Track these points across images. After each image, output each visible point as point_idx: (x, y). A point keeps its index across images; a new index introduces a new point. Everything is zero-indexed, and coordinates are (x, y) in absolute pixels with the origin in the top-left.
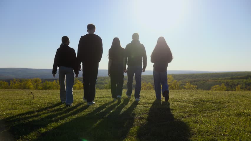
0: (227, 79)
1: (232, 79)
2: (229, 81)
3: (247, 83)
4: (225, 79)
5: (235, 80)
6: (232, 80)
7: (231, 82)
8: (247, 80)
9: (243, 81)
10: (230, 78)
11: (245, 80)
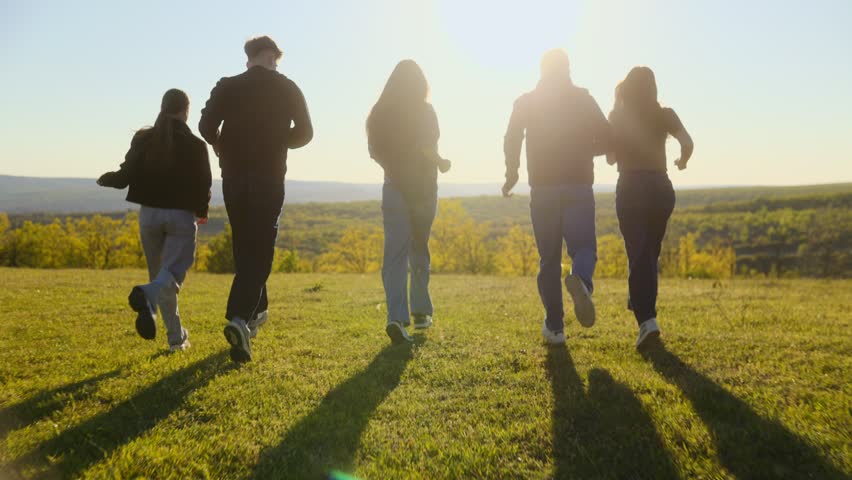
0: (694, 212)
1: (709, 210)
2: (699, 217)
3: (756, 224)
4: (687, 212)
5: (717, 217)
6: (707, 216)
7: (702, 221)
8: (756, 216)
9: (742, 218)
10: (701, 207)
11: (748, 216)
